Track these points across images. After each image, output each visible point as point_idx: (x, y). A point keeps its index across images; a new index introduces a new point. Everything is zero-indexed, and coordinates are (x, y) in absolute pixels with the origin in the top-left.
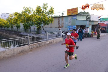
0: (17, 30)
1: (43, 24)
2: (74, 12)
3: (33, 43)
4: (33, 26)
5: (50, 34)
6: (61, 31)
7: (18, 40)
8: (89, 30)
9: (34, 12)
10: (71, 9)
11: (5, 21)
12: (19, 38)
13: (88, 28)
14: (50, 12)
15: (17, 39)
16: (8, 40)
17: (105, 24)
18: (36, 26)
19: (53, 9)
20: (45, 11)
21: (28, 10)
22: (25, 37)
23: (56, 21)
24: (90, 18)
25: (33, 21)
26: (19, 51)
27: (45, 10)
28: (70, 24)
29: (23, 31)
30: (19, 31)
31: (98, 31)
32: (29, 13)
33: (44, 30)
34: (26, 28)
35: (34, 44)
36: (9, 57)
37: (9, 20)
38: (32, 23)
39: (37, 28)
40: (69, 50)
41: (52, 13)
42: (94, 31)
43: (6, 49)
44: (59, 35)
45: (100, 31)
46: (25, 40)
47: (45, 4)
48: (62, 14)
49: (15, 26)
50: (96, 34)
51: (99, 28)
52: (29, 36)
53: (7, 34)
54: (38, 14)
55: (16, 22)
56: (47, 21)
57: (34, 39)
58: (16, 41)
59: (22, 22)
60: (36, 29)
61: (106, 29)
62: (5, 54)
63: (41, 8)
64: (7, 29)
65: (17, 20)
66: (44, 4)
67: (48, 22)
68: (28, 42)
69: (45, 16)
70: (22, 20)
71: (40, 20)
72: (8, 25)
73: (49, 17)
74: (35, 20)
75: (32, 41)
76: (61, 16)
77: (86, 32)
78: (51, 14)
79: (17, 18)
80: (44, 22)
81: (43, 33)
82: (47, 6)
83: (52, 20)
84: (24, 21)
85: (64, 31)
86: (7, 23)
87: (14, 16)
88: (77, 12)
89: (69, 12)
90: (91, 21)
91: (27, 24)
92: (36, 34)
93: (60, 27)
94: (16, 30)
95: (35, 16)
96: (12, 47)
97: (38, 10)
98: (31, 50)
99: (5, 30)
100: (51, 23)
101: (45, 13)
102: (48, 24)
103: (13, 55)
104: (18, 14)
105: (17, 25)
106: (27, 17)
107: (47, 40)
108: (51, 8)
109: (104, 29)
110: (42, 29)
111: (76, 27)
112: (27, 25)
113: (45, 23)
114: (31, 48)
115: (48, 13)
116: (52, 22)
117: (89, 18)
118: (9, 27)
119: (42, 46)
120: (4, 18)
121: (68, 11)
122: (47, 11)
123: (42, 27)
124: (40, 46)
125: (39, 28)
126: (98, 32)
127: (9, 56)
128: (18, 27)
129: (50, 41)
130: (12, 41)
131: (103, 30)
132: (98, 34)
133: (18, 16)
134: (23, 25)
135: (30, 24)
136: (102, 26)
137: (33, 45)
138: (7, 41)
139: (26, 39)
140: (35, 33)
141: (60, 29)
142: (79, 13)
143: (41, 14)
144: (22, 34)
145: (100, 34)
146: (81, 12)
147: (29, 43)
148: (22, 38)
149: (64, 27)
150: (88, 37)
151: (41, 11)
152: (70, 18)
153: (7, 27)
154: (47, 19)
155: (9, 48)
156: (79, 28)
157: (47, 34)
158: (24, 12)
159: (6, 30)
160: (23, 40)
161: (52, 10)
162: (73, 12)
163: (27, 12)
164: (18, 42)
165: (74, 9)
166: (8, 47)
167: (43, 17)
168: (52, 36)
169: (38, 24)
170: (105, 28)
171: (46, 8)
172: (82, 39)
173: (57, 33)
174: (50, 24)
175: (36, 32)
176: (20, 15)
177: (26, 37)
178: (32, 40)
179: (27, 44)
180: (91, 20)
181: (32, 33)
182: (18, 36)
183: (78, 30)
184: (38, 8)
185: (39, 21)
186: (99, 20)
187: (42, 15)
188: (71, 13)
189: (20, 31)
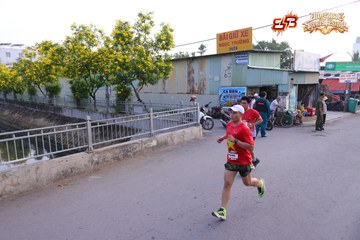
0: (50, 102)
1: (136, 83)
2: (240, 42)
3: (103, 145)
4: (103, 88)
5: (161, 116)
6: (198, 104)
7: (52, 136)
8: (290, 103)
9: (108, 40)
10: (231, 33)
11: (8, 72)
12: (56, 130)
13: (285, 94)
14: (159, 40)
15: (49, 130)
16: (17, 135)
17: (341, 81)
18: (112, 87)
19: (172, 30)
20: (145, 39)
21: (86, 35)
22: (75, 127)
23: (179, 73)
24: (291, 61)
25: (102, 70)
26: (54, 171)
27: (143, 34)
28: (227, 83)
29: (70, 105)
30: (55, 103)
31: (318, 106)
32: (91, 44)
33: (139, 100)
34: (81, 94)
35: (107, 150)
36: (21, 194)
37: (23, 67)
38: (101, 78)
39: (118, 96)
40: (236, 156)
41: (166, 47)
42: (305, 104)
43: (12, 166)
44: (189, 118)
45: (325, 105)
46: (76, 136)
47: (145, 14)
48: (202, 47)
49: (43, 89)
50: (311, 115)
51: (322, 95)
52: (89, 123)
53: (16, 115)
54: (120, 47)
55: (48, 74)
56: (152, 72)
57: (105, 133)
58: (46, 138)
59: (66, 74)
60: (113, 98)
61: (343, 98)
62: (8, 181)
63: (131, 30)
64: (15, 97)
65: (48, 67)
66: (140, 15)
67: (154, 75)
68: (87, 142)
69: (143, 56)
70: (66, 69)
71: (127, 69)
72: (19, 84)
73: (159, 58)
74: (111, 68)
75: (99, 138)
76: (197, 55)
77: (279, 110)
78: (163, 48)
79: (49, 62)
80: (139, 74)
81: (138, 110)
82: (151, 23)
83: (167, 69)
84: (74, 72)
85: (207, 106)
86: (16, 76)
87: (38, 56)
88: (248, 41)
89: (225, 41)
90: (294, 72)
91: (82, 80)
92: (113, 115)
93: (192, 91)
94: (46, 102)
95: (111, 53)
96: (31, 159)
97: (122, 36)
98: (97, 167)
99: (7, 100)
100: (166, 78)
101: (145, 45)
102: (153, 82)
103: (36, 188)
104: (52, 46)
105: (49, 84)
106: (84, 58)
107: (150, 135)
108: (165, 28)
109: (338, 98)
110: (135, 100)
111: (245, 91)
112: (83, 85)
113: (144, 80)
114: (98, 163)
115: (155, 46)
116: (166, 74)
117: (288, 61)
118: (20, 92)
119: (134, 154)
120: (5, 60)
121: (221, 37)
122: (152, 37)
123: (133, 92)
124: (126, 156)
125: (124, 95)
126: (318, 109)
127: (21, 189)
128: (54, 91)
129: (162, 137)
130: (32, 140)
131: (333, 102)
132: (318, 114)
133: (53, 55)
134: (70, 86)
135: (93, 81)
136: (331, 88)
137: (104, 151)
138: (14, 138)
139: (81, 131)
140: (112, 110)
141: (192, 100)
142: (257, 47)
143: (132, 48)
144: (67, 113)
145: (325, 116)
146: (262, 44)
147: (91, 145)
148: (67, 128)
149: (207, 90)
150: (284, 123)
151: (129, 37)
152: (226, 62)
153: (16, 92)
154: (150, 64)
155: (22, 162)
156: (256, 95)
157: (152, 114)
158: (75, 41)
159: (10, 101)
160: (70, 135)
161: (167, 34)
162: (236, 42)
163: (84, 42)
164: (53, 141)
165: (240, 34)
166: (17, 160)
167: (136, 57)
168: (169, 122)
169: (122, 81)
170: (343, 96)
171: (146, 30)
172: (267, 133)
173: (183, 111)
174: (160, 81)
175: (114, 106)
176: (60, 51)
177: (80, 126)
178: (101, 135)
179: (83, 150)
180: (296, 69)
181: (100, 110)
182: (52, 120)
183: (254, 101)
184: (120, 28)
185: (125, 72)
186: (322, 68)
187: (135, 50)
188: (231, 46)
189: (60, 105)
